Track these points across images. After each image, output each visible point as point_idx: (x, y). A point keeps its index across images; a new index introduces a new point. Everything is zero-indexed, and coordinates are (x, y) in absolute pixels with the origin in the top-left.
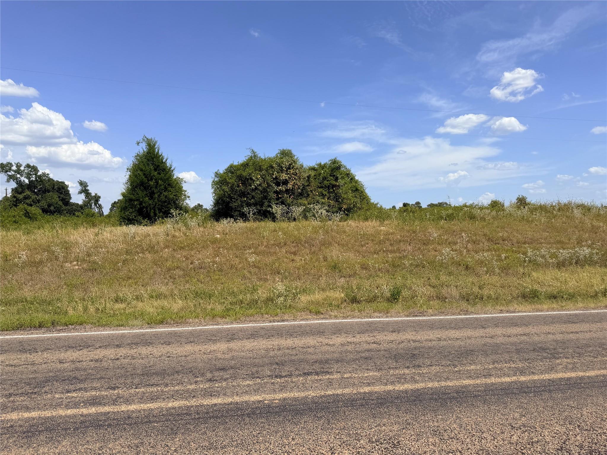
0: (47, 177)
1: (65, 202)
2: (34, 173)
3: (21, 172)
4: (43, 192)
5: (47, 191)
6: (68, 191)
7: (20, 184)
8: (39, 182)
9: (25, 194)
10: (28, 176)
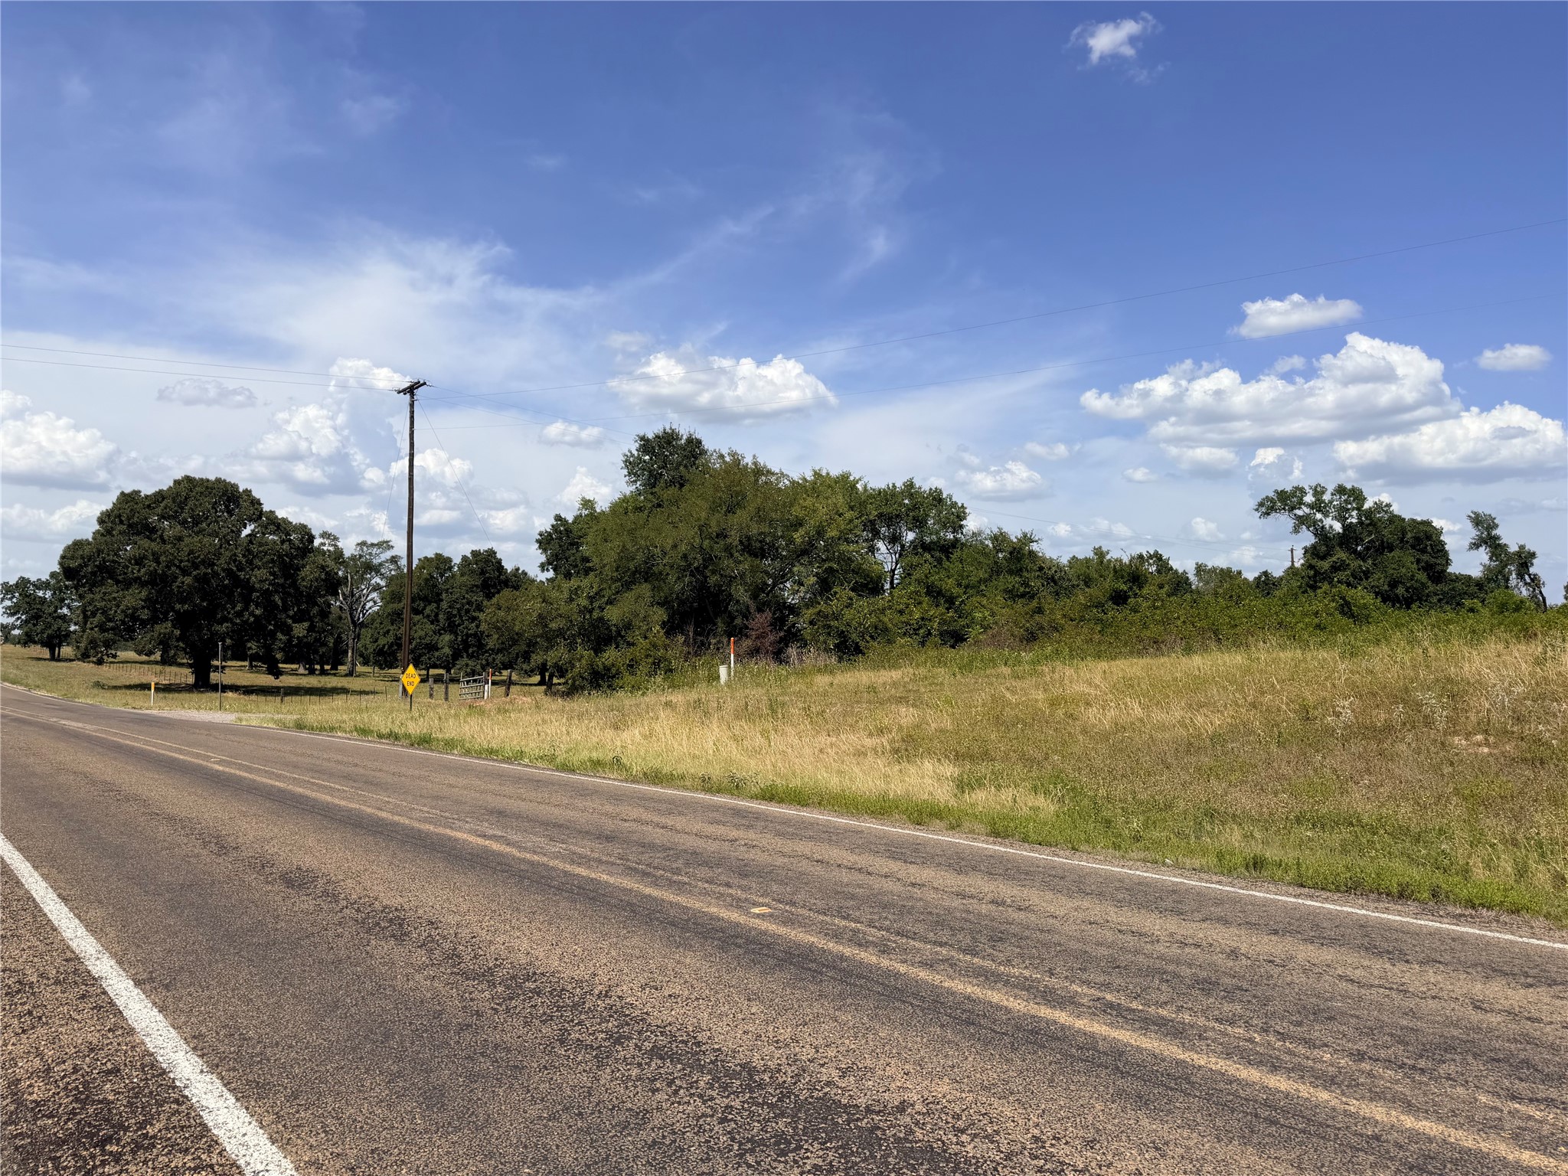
0: (1386, 512)
1: (1435, 572)
2: (1354, 505)
3: (1325, 507)
4: (1376, 551)
5: (1388, 548)
6: (1442, 544)
7: (1322, 534)
8: (1368, 525)
9: (1334, 559)
10: (1341, 515)
